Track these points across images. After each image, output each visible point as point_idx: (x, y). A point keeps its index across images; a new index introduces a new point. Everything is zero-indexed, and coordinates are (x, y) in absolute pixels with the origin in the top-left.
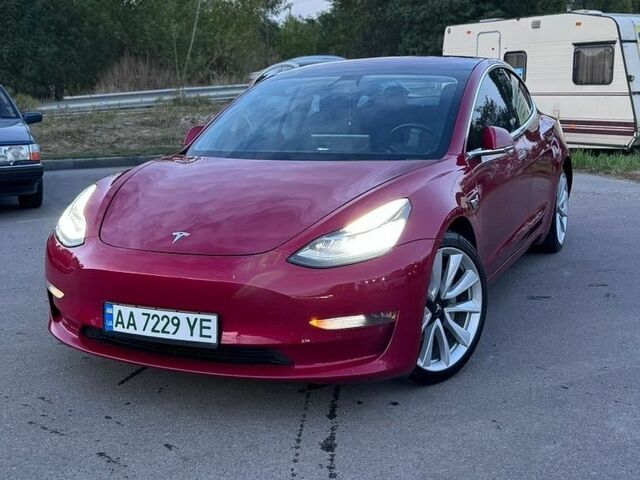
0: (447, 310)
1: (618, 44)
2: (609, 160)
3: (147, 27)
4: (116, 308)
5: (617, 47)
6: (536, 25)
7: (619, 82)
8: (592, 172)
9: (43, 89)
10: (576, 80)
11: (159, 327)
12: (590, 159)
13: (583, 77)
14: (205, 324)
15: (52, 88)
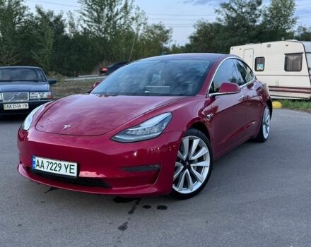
0: (192, 165)
1: (304, 54)
2: (298, 104)
3: (113, 49)
4: (37, 158)
5: (304, 55)
6: (269, 46)
7: (305, 70)
8: (291, 109)
9: (71, 73)
10: (286, 69)
11: (53, 168)
12: (291, 103)
13: (289, 68)
14: (72, 167)
15: (75, 72)
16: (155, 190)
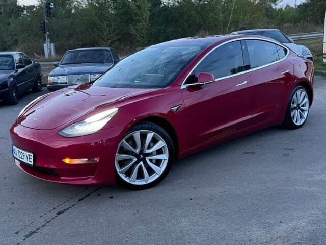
0: (147, 159)
11: (21, 156)
14: (30, 157)
16: (94, 182)
